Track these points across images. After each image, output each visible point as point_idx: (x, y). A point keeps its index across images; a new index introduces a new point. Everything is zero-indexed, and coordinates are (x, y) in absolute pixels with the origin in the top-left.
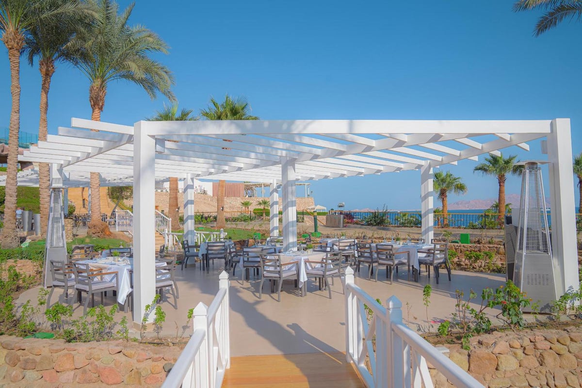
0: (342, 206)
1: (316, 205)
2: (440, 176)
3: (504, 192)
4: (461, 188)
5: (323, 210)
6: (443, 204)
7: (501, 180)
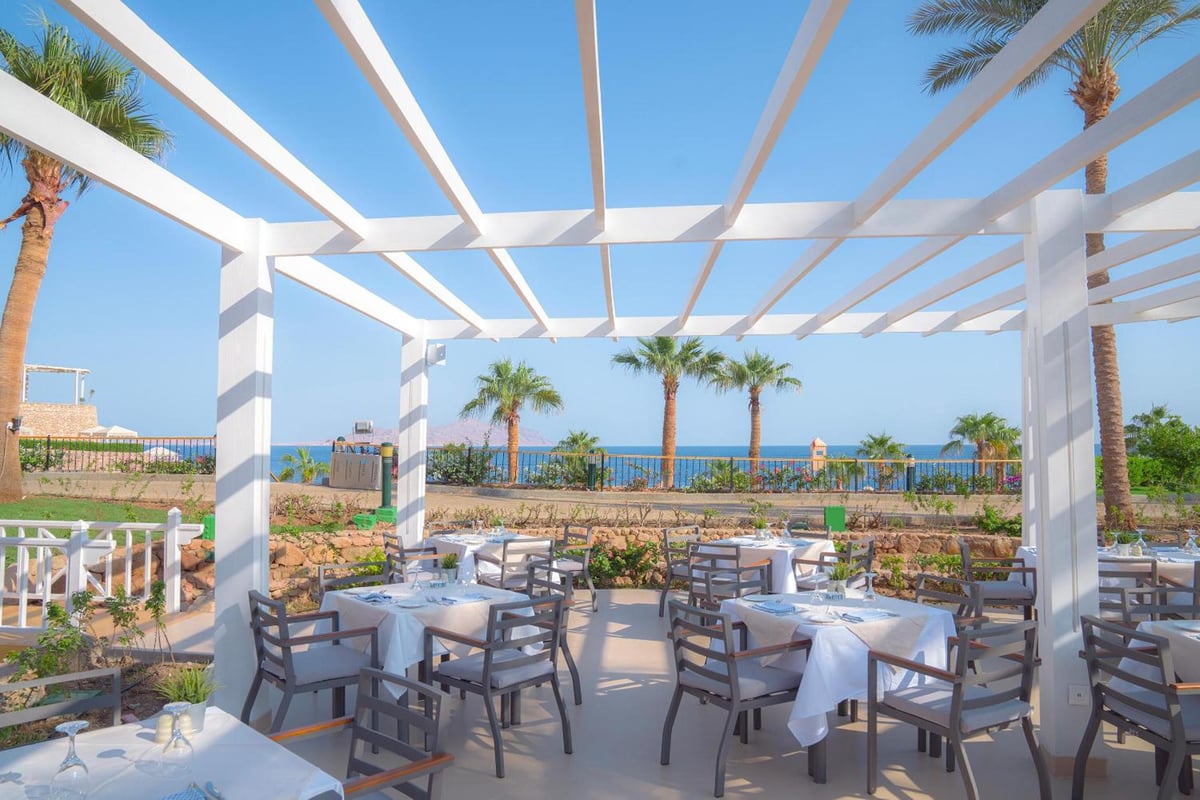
0: (366, 431)
1: (109, 425)
2: (507, 370)
3: (674, 413)
4: (549, 398)
5: (131, 439)
6: (509, 433)
7: (670, 388)
